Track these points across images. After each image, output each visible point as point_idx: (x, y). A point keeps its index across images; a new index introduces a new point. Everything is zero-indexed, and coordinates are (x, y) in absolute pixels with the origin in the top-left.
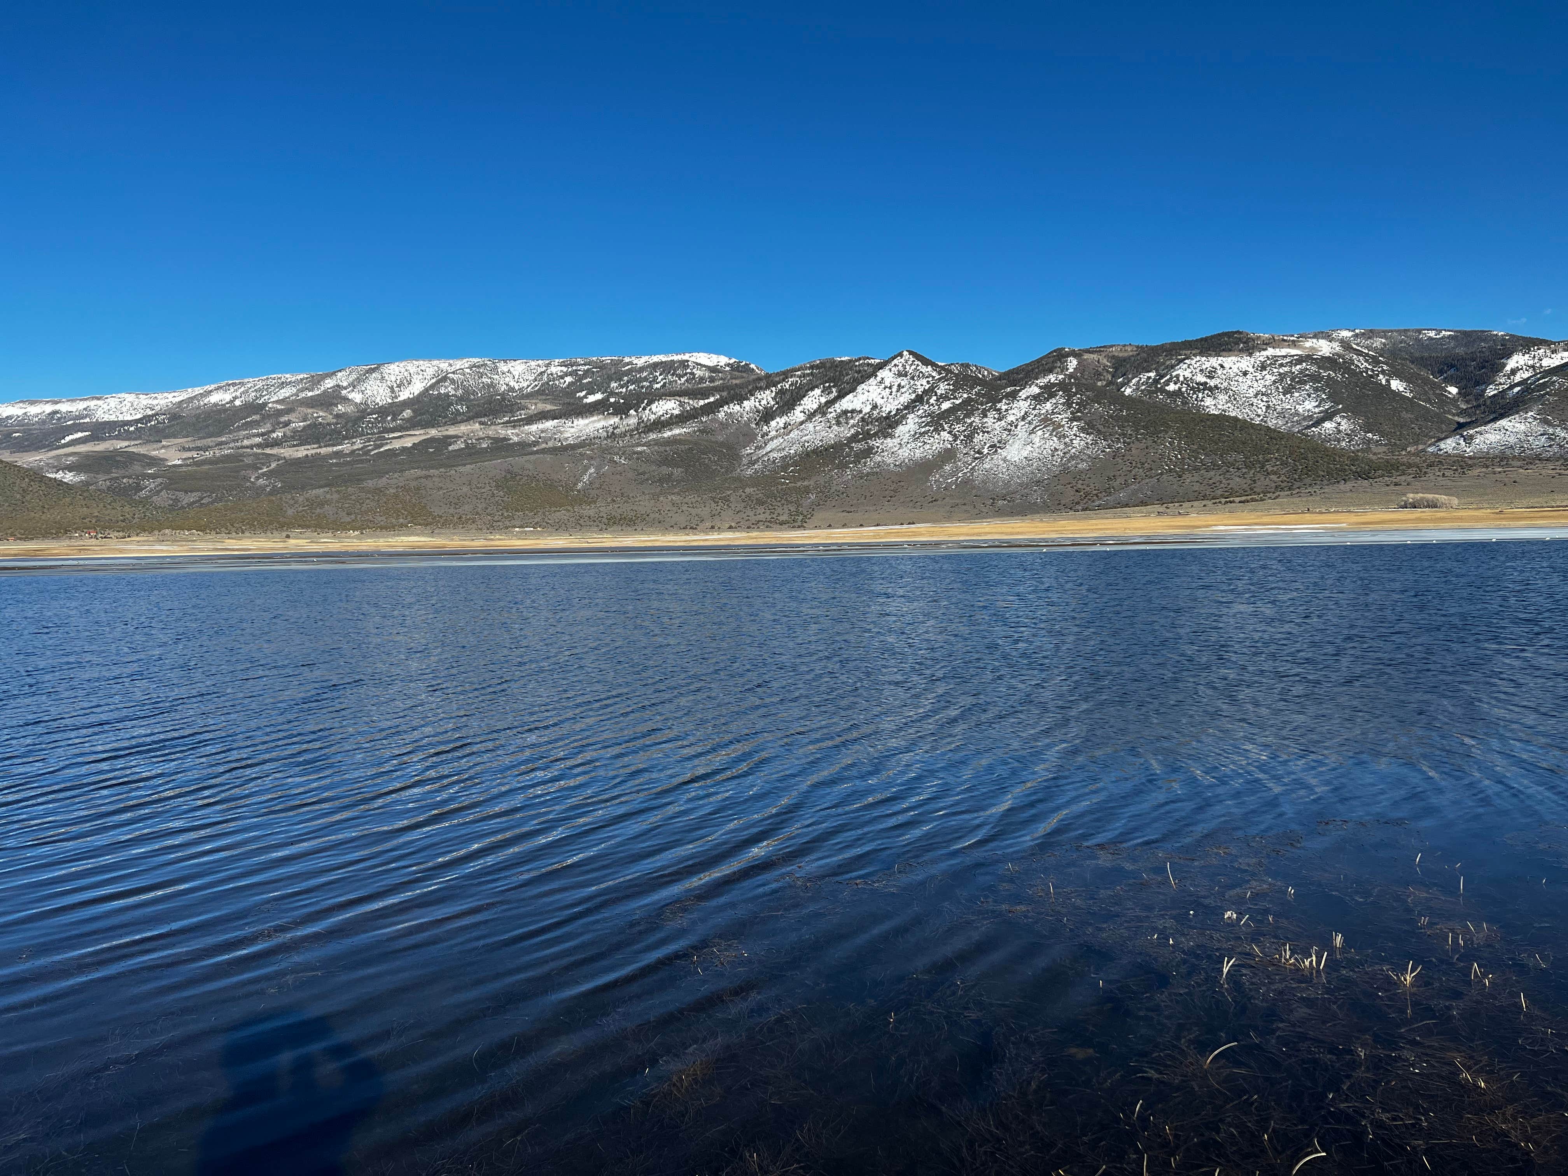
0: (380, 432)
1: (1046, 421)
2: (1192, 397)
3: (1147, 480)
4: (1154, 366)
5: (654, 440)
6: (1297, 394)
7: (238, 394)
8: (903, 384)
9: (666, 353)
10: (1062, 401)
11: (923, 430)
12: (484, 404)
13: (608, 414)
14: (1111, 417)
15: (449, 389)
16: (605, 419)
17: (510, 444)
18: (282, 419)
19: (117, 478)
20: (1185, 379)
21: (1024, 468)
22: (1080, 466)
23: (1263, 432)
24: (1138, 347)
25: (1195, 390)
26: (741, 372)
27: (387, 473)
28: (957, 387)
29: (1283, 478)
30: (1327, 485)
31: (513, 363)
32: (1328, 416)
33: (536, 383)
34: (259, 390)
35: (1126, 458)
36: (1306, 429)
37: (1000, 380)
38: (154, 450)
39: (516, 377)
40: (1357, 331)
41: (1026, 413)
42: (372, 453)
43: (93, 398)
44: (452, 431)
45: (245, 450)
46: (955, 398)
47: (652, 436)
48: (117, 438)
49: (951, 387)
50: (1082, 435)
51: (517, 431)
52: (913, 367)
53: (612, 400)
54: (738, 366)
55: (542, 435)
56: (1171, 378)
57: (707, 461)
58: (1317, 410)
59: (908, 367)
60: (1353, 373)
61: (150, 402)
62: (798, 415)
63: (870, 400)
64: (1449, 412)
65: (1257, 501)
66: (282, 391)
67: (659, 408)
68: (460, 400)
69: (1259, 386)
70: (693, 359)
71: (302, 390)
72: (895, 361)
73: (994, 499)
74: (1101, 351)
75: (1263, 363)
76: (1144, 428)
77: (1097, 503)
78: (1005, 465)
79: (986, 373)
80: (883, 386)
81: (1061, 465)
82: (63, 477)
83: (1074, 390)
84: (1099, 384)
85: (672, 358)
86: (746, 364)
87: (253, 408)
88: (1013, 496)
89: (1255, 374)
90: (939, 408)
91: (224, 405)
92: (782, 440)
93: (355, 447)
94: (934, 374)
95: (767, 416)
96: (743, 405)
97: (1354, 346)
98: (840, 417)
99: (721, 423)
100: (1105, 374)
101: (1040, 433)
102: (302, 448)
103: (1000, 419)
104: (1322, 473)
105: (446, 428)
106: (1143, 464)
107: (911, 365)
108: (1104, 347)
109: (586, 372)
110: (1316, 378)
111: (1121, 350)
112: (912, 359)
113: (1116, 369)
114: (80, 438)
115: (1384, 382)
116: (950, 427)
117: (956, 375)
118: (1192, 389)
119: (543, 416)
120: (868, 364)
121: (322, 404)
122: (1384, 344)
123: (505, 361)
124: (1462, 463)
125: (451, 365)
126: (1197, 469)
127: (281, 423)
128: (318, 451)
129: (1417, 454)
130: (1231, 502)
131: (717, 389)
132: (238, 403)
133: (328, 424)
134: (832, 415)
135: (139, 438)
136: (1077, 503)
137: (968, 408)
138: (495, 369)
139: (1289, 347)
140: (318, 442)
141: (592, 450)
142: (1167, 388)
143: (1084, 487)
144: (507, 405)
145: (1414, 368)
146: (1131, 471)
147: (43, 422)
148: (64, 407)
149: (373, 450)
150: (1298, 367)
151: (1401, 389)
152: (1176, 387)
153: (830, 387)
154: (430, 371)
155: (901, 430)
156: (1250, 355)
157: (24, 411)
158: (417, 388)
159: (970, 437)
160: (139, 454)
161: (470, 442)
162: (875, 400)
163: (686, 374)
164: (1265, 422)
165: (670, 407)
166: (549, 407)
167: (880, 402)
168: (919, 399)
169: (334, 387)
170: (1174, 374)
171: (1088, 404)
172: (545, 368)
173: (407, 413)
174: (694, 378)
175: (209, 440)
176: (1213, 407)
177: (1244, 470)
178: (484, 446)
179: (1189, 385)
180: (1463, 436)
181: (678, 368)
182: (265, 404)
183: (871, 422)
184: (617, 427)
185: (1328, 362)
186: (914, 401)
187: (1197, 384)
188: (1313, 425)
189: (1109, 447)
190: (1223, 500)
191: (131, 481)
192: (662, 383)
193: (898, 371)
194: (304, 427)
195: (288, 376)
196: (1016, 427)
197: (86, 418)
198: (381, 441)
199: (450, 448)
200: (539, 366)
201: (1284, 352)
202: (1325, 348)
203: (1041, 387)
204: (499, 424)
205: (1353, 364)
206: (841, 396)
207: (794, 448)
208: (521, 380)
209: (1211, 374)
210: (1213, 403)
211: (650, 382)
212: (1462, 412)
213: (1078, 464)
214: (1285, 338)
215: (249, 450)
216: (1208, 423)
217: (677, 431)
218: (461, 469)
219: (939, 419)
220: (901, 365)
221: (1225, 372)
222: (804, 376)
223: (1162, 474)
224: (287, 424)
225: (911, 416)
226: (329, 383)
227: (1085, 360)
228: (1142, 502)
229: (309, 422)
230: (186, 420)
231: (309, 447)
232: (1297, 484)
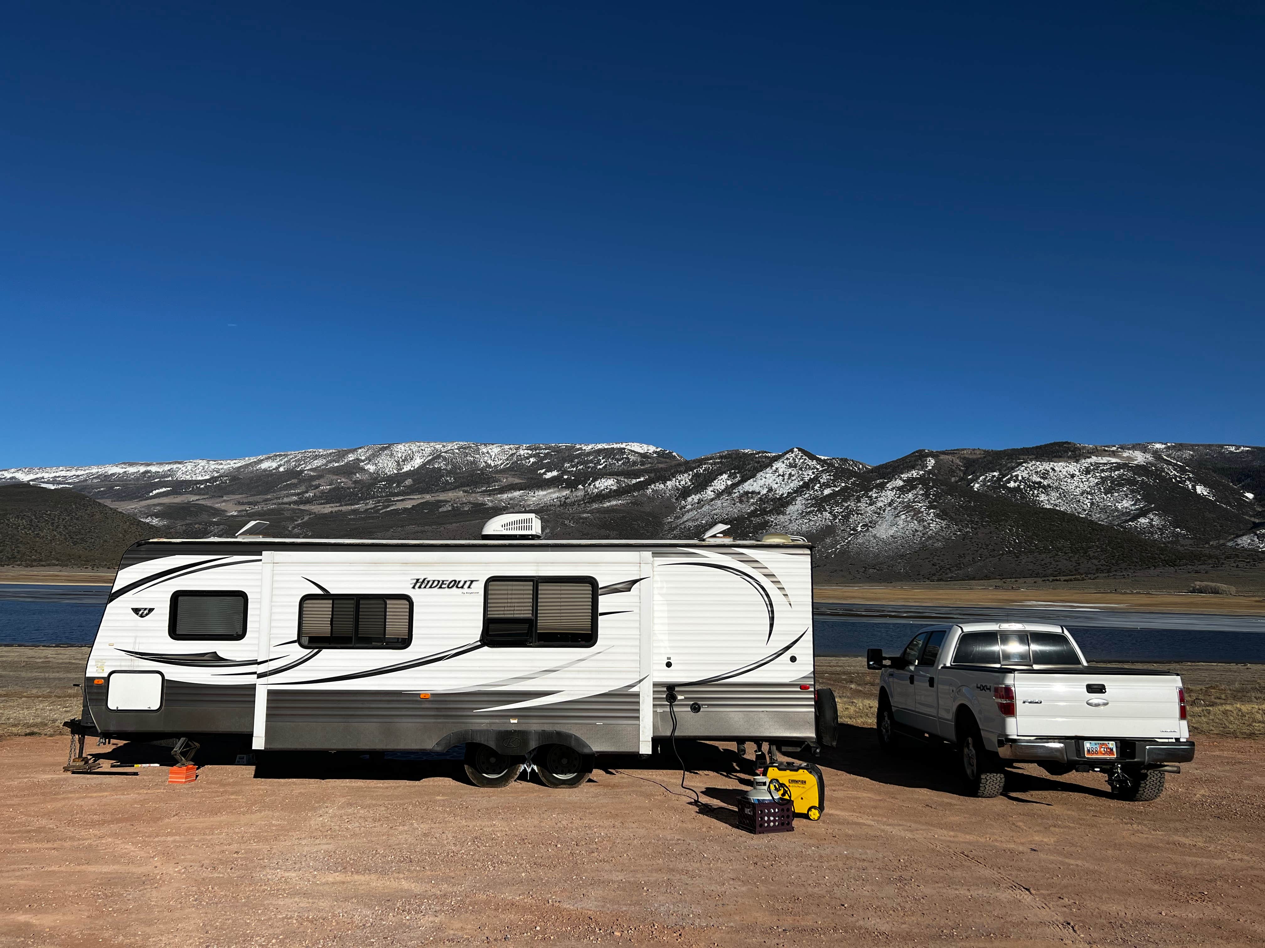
0: (387, 496)
1: (908, 507)
2: (1029, 493)
3: (991, 559)
4: (998, 467)
5: (596, 509)
6: (1116, 494)
7: (282, 462)
8: (793, 473)
9: (608, 442)
10: (921, 492)
11: (809, 510)
12: (468, 477)
13: (562, 487)
14: (961, 506)
15: (442, 464)
16: (559, 491)
17: (485, 508)
18: (314, 483)
19: (191, 524)
20: (1023, 478)
21: (890, 544)
22: (936, 545)
23: (1086, 525)
24: (985, 451)
25: (1032, 488)
26: (666, 458)
27: (392, 528)
28: (837, 477)
29: (1103, 562)
30: (1140, 570)
31: (491, 447)
32: (1143, 513)
33: (508, 462)
34: (299, 460)
35: (973, 541)
36: (1124, 522)
37: (872, 472)
38: (217, 503)
39: (493, 457)
40: (1169, 444)
41: (892, 500)
42: (381, 512)
43: (176, 463)
44: (442, 496)
45: (284, 506)
46: (835, 486)
47: (595, 506)
48: (191, 493)
49: (832, 478)
50: (937, 520)
51: (491, 498)
52: (802, 461)
53: (566, 477)
54: (664, 454)
55: (511, 502)
56: (1012, 477)
57: (636, 526)
58: (1133, 508)
59: (797, 460)
60: (1163, 479)
61: (217, 466)
62: (709, 493)
63: (767, 484)
64: (1247, 514)
65: (1079, 580)
66: (315, 462)
67: (601, 484)
68: (449, 473)
69: (1085, 487)
70: (629, 447)
71: (330, 462)
72: (788, 456)
73: (865, 568)
74: (954, 453)
75: (1087, 468)
76: (988, 516)
77: (950, 575)
78: (875, 541)
79: (861, 467)
80: (777, 474)
81: (921, 543)
82: (150, 522)
83: (931, 484)
84: (953, 479)
85: (612, 446)
86: (669, 452)
87: (292, 473)
88: (882, 566)
89: (1080, 477)
90: (822, 493)
91: (271, 470)
92: (696, 513)
93: (369, 507)
94: (818, 467)
95: (685, 493)
96: (667, 485)
97: (1165, 457)
98: (742, 496)
99: (649, 498)
100: (958, 472)
101: (903, 517)
102: (328, 506)
103: (871, 505)
104: (1135, 560)
105: (437, 494)
106: (988, 546)
107: (800, 459)
108: (957, 450)
109: (546, 454)
110: (1131, 482)
111: (971, 453)
112: (801, 455)
113: (967, 468)
114: (164, 492)
115: (1190, 486)
116: (830, 509)
117: (836, 468)
118: (1029, 486)
119: (512, 487)
120: (766, 457)
121: (344, 473)
122: (1192, 455)
123: (485, 445)
124: (1254, 557)
125: (444, 446)
126: (1032, 552)
127: (313, 486)
128: (340, 508)
129: (1217, 547)
130: (1057, 580)
131: (646, 471)
132: (281, 469)
133: (349, 488)
134: (736, 495)
135: (207, 494)
136: (934, 575)
137: (845, 495)
138: (477, 451)
139: (1109, 456)
140: (339, 501)
141: (548, 515)
142: (1008, 485)
143: (939, 562)
144: (485, 478)
145: (1216, 477)
146: (977, 551)
147: (138, 479)
148: (154, 469)
149: (382, 509)
150: (1116, 473)
151: (1205, 493)
152: (1016, 485)
153: (735, 473)
154: (428, 450)
155: (791, 509)
156: (1077, 461)
157: (124, 470)
158: (418, 462)
159: (846, 518)
160: (207, 506)
161: (455, 505)
162: (771, 485)
163: (623, 458)
164: (1090, 515)
165: (609, 484)
166: (517, 481)
167: (775, 486)
168: (806, 486)
169: (354, 460)
170: (1014, 474)
171: (943, 496)
172: (515, 451)
173: (409, 482)
174: (629, 462)
175: (259, 496)
176: (1047, 502)
177: (1070, 555)
178: (466, 509)
179: (1026, 484)
180: (1257, 535)
181: (617, 454)
182: (302, 471)
183: (768, 502)
184: (568, 498)
185: (1141, 469)
186: (801, 487)
187: (1033, 482)
188: (1130, 520)
189: (960, 530)
190: (1051, 578)
191: (201, 527)
192: (604, 465)
193: (790, 463)
194: (330, 490)
195: (320, 450)
196: (884, 511)
197: (169, 477)
198: (389, 503)
199: (441, 510)
200: (510, 449)
201: (1105, 460)
202: (1140, 458)
203: (904, 481)
204: (478, 492)
205: (1164, 471)
206: (743, 480)
207: (706, 519)
208: (497, 459)
209: (1045, 475)
210: (1046, 498)
211: (595, 464)
212: (1258, 514)
213: (934, 543)
214: (1106, 449)
215: (287, 506)
216: (1041, 515)
217: (614, 503)
218: (449, 526)
219: (822, 502)
220: (791, 458)
221: (1056, 474)
222: (715, 463)
223: (1002, 554)
224: (317, 487)
225: (799, 499)
226: (351, 457)
227: (941, 460)
228: (986, 576)
229: (334, 486)
230: (243, 481)
231: (333, 505)
232: (1114, 568)
